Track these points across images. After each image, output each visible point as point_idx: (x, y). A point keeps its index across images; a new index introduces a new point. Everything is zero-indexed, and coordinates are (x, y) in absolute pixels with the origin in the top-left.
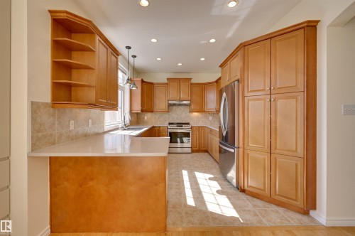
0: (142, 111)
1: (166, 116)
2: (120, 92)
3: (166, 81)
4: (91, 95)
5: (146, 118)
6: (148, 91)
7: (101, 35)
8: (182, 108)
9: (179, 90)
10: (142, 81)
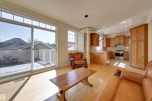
0: (106, 46)
1: (115, 48)
2: (100, 42)
3: (115, 37)
4: (95, 44)
5: (108, 49)
6: (108, 41)
7: (96, 34)
8: (121, 45)
9: (119, 39)
10: (106, 38)
